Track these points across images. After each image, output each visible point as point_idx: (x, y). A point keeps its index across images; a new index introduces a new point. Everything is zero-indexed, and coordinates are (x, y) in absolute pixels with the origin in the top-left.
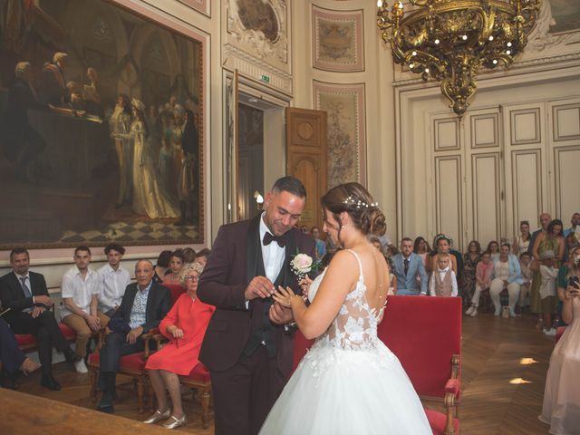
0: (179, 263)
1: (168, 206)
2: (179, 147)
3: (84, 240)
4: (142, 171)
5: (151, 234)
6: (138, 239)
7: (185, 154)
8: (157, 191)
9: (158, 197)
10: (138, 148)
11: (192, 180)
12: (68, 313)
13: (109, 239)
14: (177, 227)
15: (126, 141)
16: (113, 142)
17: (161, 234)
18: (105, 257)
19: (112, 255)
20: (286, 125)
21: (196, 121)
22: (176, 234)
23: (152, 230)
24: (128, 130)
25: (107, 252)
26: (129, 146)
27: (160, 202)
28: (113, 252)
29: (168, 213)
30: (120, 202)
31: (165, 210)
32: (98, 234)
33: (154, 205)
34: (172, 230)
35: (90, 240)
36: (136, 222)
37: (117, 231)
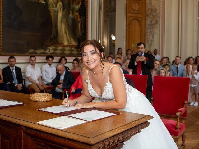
1: (72, 40)
2: (77, 14)
3: (37, 53)
4: (62, 24)
5: (65, 52)
6: (59, 54)
7: (80, 17)
8: (67, 33)
9: (68, 36)
10: (60, 14)
12: (30, 83)
13: (47, 53)
14: (76, 49)
15: (55, 11)
16: (49, 11)
17: (69, 52)
20: (127, 4)
21: (85, 2)
22: (75, 52)
23: (65, 50)
24: (56, 6)
25: (47, 59)
26: (56, 13)
27: (69, 38)
28: (50, 59)
29: (72, 43)
30: (52, 37)
31: (71, 42)
32: (42, 51)
33: (66, 39)
34: (74, 50)
35: (40, 53)
36: (58, 47)
37: (50, 50)
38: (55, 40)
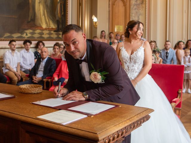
0: (57, 49)
1: (51, 22)
3: (13, 37)
4: (39, 5)
5: (43, 36)
6: (37, 38)
8: (46, 15)
9: (46, 18)
11: (63, 10)
12: (7, 71)
13: (24, 38)
17: (47, 36)
18: (23, 46)
19: (27, 45)
22: (54, 36)
23: (43, 34)
25: (24, 44)
27: (47, 20)
28: (28, 44)
30: (29, 20)
31: (50, 25)
32: (19, 35)
34: (53, 34)
35: (16, 38)
36: (36, 30)
37: (27, 34)
38: (32, 23)
